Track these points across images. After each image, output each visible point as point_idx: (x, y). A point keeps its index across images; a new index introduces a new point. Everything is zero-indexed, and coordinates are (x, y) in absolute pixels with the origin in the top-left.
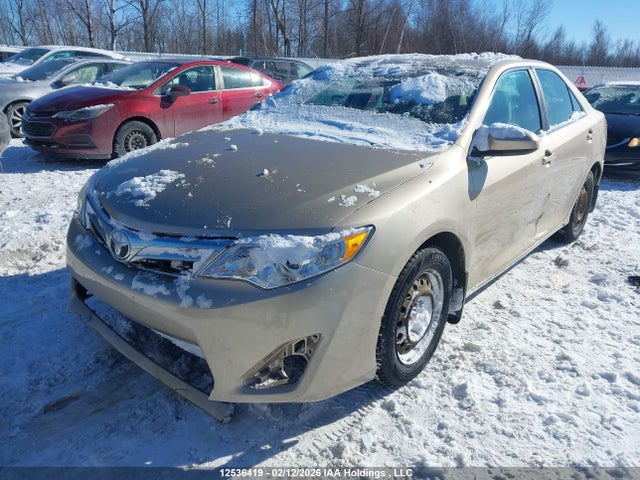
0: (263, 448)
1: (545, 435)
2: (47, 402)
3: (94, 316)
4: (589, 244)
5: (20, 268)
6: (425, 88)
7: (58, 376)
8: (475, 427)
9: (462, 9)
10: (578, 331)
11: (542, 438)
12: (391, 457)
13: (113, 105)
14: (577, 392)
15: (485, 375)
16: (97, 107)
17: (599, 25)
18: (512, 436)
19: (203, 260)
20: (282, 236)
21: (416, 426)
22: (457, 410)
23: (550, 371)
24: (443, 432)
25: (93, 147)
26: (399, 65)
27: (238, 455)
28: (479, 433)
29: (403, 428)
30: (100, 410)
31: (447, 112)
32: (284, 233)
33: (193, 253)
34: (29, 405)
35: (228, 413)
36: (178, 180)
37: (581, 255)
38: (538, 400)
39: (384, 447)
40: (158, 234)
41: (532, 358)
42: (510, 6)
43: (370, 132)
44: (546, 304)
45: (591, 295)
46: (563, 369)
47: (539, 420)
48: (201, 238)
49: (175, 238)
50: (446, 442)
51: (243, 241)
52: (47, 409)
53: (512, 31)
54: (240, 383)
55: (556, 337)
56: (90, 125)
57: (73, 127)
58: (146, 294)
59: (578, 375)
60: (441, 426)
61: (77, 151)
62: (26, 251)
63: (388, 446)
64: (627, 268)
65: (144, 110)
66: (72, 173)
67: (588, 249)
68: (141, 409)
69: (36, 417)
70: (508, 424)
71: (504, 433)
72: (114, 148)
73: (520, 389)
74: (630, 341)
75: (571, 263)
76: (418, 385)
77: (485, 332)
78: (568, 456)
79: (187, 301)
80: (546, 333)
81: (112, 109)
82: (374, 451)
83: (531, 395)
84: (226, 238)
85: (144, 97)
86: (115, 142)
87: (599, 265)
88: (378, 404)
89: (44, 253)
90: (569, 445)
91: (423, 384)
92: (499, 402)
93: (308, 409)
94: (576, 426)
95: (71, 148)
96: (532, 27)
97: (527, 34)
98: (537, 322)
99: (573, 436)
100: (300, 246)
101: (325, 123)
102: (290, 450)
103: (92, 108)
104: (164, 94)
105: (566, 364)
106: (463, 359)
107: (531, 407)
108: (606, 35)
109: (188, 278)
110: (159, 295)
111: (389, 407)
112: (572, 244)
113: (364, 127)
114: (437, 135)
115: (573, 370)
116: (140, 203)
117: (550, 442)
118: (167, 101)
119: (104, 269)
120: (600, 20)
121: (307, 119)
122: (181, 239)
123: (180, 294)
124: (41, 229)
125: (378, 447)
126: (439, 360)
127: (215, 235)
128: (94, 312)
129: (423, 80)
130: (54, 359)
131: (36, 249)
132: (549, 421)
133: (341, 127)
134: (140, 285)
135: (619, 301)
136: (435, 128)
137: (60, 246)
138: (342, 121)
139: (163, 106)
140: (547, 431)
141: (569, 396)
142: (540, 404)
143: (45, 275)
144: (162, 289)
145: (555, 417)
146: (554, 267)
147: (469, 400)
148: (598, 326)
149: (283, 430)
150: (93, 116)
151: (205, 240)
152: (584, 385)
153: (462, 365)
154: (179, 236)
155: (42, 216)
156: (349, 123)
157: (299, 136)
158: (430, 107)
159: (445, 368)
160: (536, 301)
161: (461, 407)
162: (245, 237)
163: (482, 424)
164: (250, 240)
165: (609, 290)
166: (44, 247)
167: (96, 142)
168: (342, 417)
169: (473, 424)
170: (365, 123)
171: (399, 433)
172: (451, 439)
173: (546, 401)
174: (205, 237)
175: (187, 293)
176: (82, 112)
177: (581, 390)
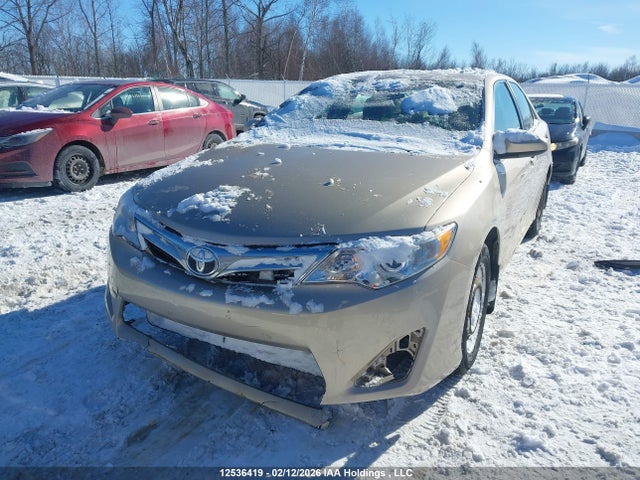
0: (371, 446)
1: (604, 399)
2: (128, 433)
3: (151, 341)
4: (550, 237)
5: (11, 305)
6: (434, 99)
7: (122, 408)
8: (547, 402)
9: (357, 32)
10: (581, 311)
11: (604, 403)
12: (489, 437)
13: (50, 129)
14: (610, 361)
15: (529, 356)
16: (35, 131)
17: (476, 46)
18: (580, 404)
19: (306, 267)
20: (380, 238)
21: (496, 407)
22: (521, 388)
23: (580, 347)
24: (521, 409)
25: (32, 175)
26: (398, 80)
27: (352, 455)
28: (552, 406)
29: (485, 410)
30: (186, 434)
31: (463, 120)
32: (382, 235)
33: (293, 261)
34: (107, 440)
35: (325, 418)
36: (246, 194)
37: (546, 247)
38: (583, 371)
39: (478, 429)
40: (251, 247)
41: (559, 337)
42: (400, 30)
43: (399, 141)
44: (543, 291)
45: (574, 280)
46: (589, 344)
47: (594, 389)
48: (299, 246)
49: (270, 249)
50: (527, 417)
51: (344, 245)
52: (130, 441)
53: (402, 52)
54: (352, 385)
55: (567, 318)
56: (27, 151)
57: (9, 154)
58: (247, 307)
59: (602, 347)
60: (517, 405)
61: (14, 180)
62: (11, 287)
63: (481, 427)
64: (590, 255)
65: (84, 133)
66: (11, 203)
67: (550, 241)
68: (230, 427)
69: (121, 451)
70: (571, 395)
71: (572, 403)
72: (55, 174)
73: (566, 364)
74: (624, 314)
75: (545, 256)
76: (477, 372)
77: (508, 320)
78: (632, 414)
79: (296, 308)
80: (557, 316)
81: (50, 133)
82: (471, 434)
83: (577, 368)
84: (327, 244)
85: (83, 120)
86: (55, 168)
87: (566, 255)
88: (451, 392)
89: (32, 288)
90: (628, 405)
91: (482, 370)
92: (554, 377)
93: (393, 405)
94: (625, 388)
95: (6, 177)
96: (421, 49)
97: (416, 55)
98: (545, 307)
99: (626, 397)
100: (402, 245)
101: (349, 135)
102: (397, 443)
103: (28, 133)
104: (103, 116)
105: (589, 339)
106: (505, 344)
107: (580, 378)
108: (483, 55)
109: (290, 285)
110: (262, 305)
111: (463, 395)
112: (536, 238)
113: (391, 137)
114: (463, 140)
115: (597, 344)
116: (218, 218)
117: (611, 405)
118: (107, 124)
119: (182, 288)
120: (477, 42)
121: (327, 132)
122: (278, 249)
123: (286, 302)
124: (12, 263)
125: (473, 430)
126: (484, 348)
127: (314, 242)
128: (150, 337)
129: (430, 92)
130: (106, 391)
131: (21, 283)
132: (602, 388)
133: (368, 137)
134: (237, 299)
135: (597, 283)
136: (459, 135)
137: (47, 278)
138: (366, 133)
139: (104, 129)
140: (604, 396)
141: (604, 365)
142: (586, 375)
143: (46, 310)
144: (263, 299)
145: (607, 383)
146: (531, 259)
147: (529, 379)
148: (593, 305)
149: (379, 427)
150: (30, 142)
151: (305, 248)
152: (613, 355)
153: (506, 350)
154: (275, 247)
155: (7, 250)
156: (374, 134)
157: (329, 148)
158: (446, 116)
159: (493, 354)
160: (534, 289)
161: (524, 385)
162: (346, 241)
163: (550, 398)
164: (351, 244)
165: (585, 274)
166: (30, 281)
167: (35, 169)
168: (425, 409)
169: (543, 399)
170: (391, 133)
171: (483, 416)
172: (532, 414)
173: (590, 371)
174: (304, 245)
175: (293, 300)
176: (17, 138)
177: (613, 359)
